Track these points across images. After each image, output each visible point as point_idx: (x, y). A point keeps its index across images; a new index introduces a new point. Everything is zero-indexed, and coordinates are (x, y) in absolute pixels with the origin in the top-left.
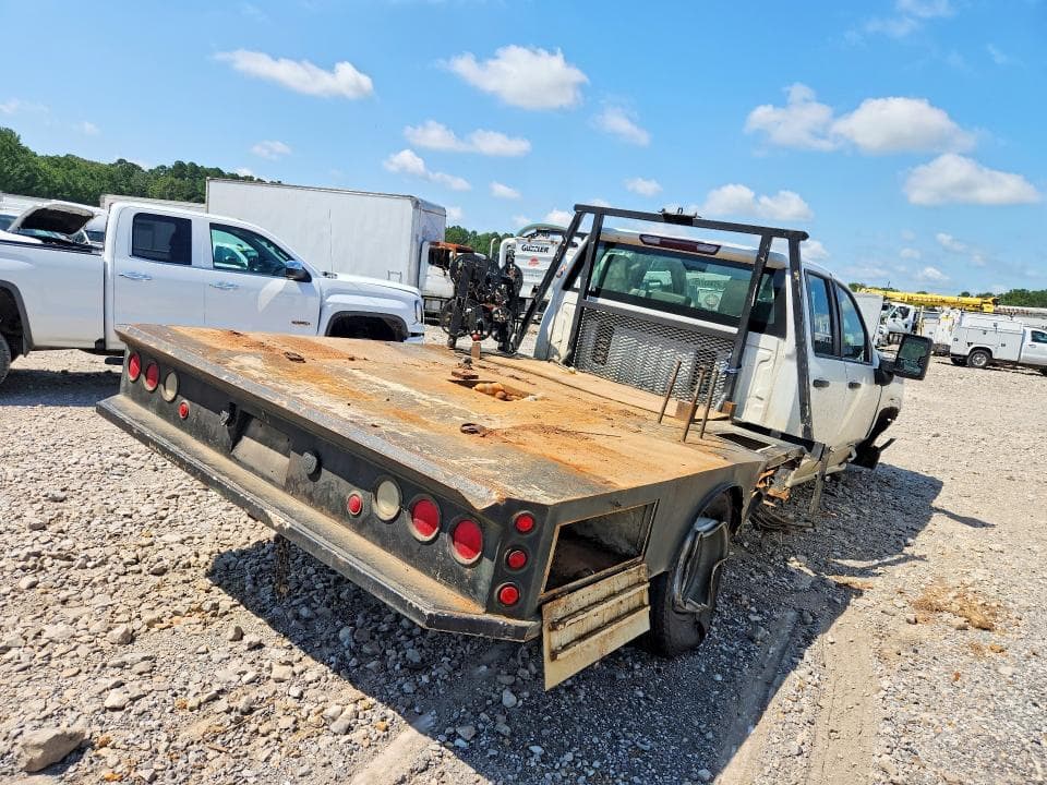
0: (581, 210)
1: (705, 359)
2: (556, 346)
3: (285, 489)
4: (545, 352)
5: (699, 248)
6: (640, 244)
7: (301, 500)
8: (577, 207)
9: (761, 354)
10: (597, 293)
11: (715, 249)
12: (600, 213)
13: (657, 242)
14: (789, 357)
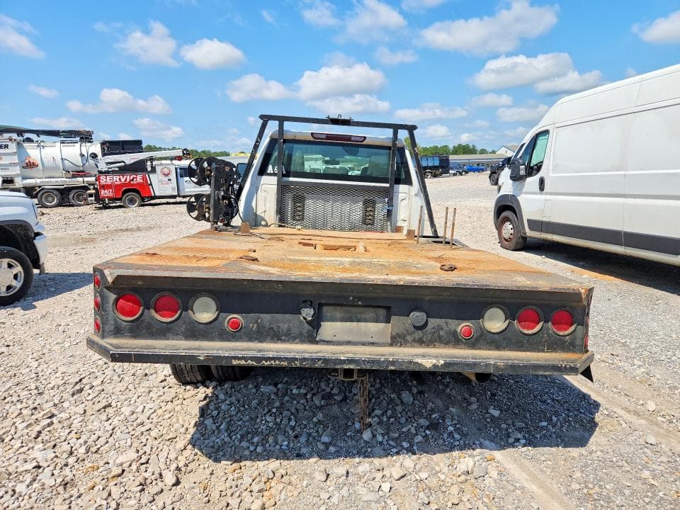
0: (266, 119)
1: (369, 205)
2: (262, 215)
3: (391, 345)
4: (254, 221)
5: (352, 139)
6: (312, 139)
7: (412, 346)
8: (262, 117)
9: (401, 196)
10: (288, 174)
11: (363, 139)
12: (281, 120)
13: (324, 137)
14: (416, 195)
